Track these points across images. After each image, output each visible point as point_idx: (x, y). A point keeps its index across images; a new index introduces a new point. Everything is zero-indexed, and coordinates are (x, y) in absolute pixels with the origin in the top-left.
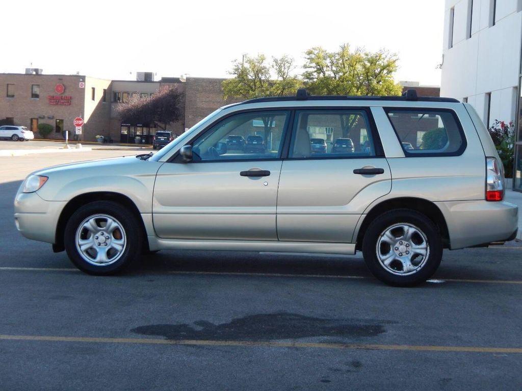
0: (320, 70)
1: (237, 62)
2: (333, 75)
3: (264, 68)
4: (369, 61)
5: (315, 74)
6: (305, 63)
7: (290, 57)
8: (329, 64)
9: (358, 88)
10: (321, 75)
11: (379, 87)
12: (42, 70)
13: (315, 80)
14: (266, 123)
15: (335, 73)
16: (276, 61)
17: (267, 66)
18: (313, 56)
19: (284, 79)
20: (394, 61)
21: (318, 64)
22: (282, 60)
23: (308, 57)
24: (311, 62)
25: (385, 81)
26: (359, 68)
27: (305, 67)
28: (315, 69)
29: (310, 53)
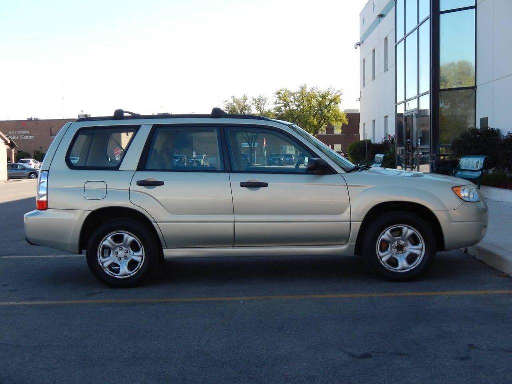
0: (287, 105)
1: (228, 103)
2: (296, 108)
3: (247, 106)
4: (320, 96)
5: (283, 108)
6: (276, 101)
7: (264, 97)
8: (293, 101)
9: (314, 117)
10: (288, 108)
11: (329, 115)
12: (90, 115)
13: (284, 112)
14: (250, 145)
15: (298, 106)
16: (255, 100)
17: (249, 104)
18: (281, 96)
19: (262, 113)
20: (339, 96)
21: (285, 101)
22: (259, 100)
23: (278, 96)
24: (280, 100)
25: (333, 110)
26: (314, 103)
27: (276, 103)
28: (283, 105)
29: (279, 93)
